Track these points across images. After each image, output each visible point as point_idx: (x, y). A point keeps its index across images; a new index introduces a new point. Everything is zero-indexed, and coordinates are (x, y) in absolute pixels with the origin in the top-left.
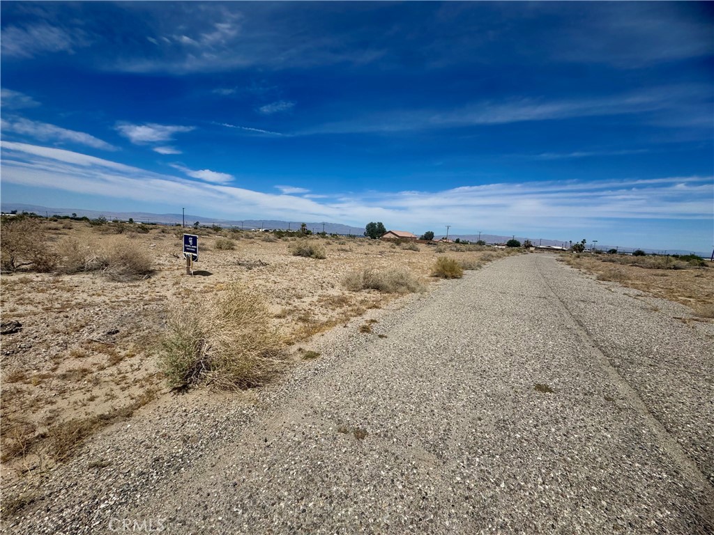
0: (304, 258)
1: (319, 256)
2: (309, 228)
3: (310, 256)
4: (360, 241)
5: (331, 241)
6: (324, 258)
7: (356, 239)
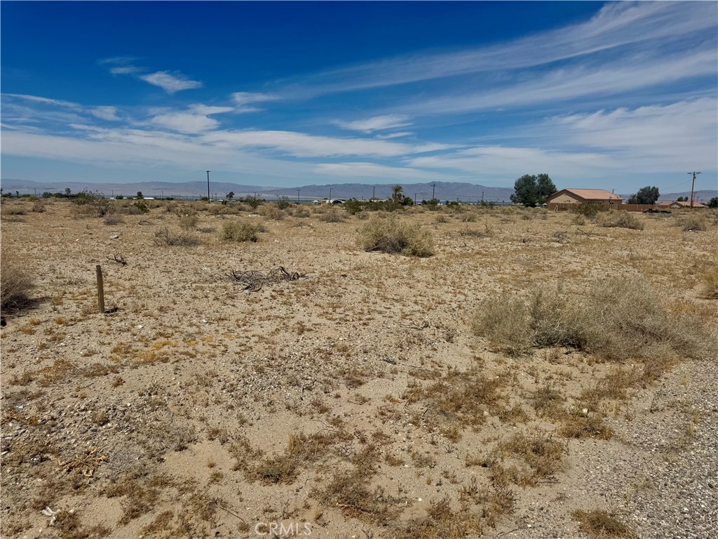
0: (386, 255)
1: (420, 250)
2: (406, 193)
3: (399, 251)
4: (504, 212)
5: (446, 216)
6: (431, 255)
7: (496, 209)
